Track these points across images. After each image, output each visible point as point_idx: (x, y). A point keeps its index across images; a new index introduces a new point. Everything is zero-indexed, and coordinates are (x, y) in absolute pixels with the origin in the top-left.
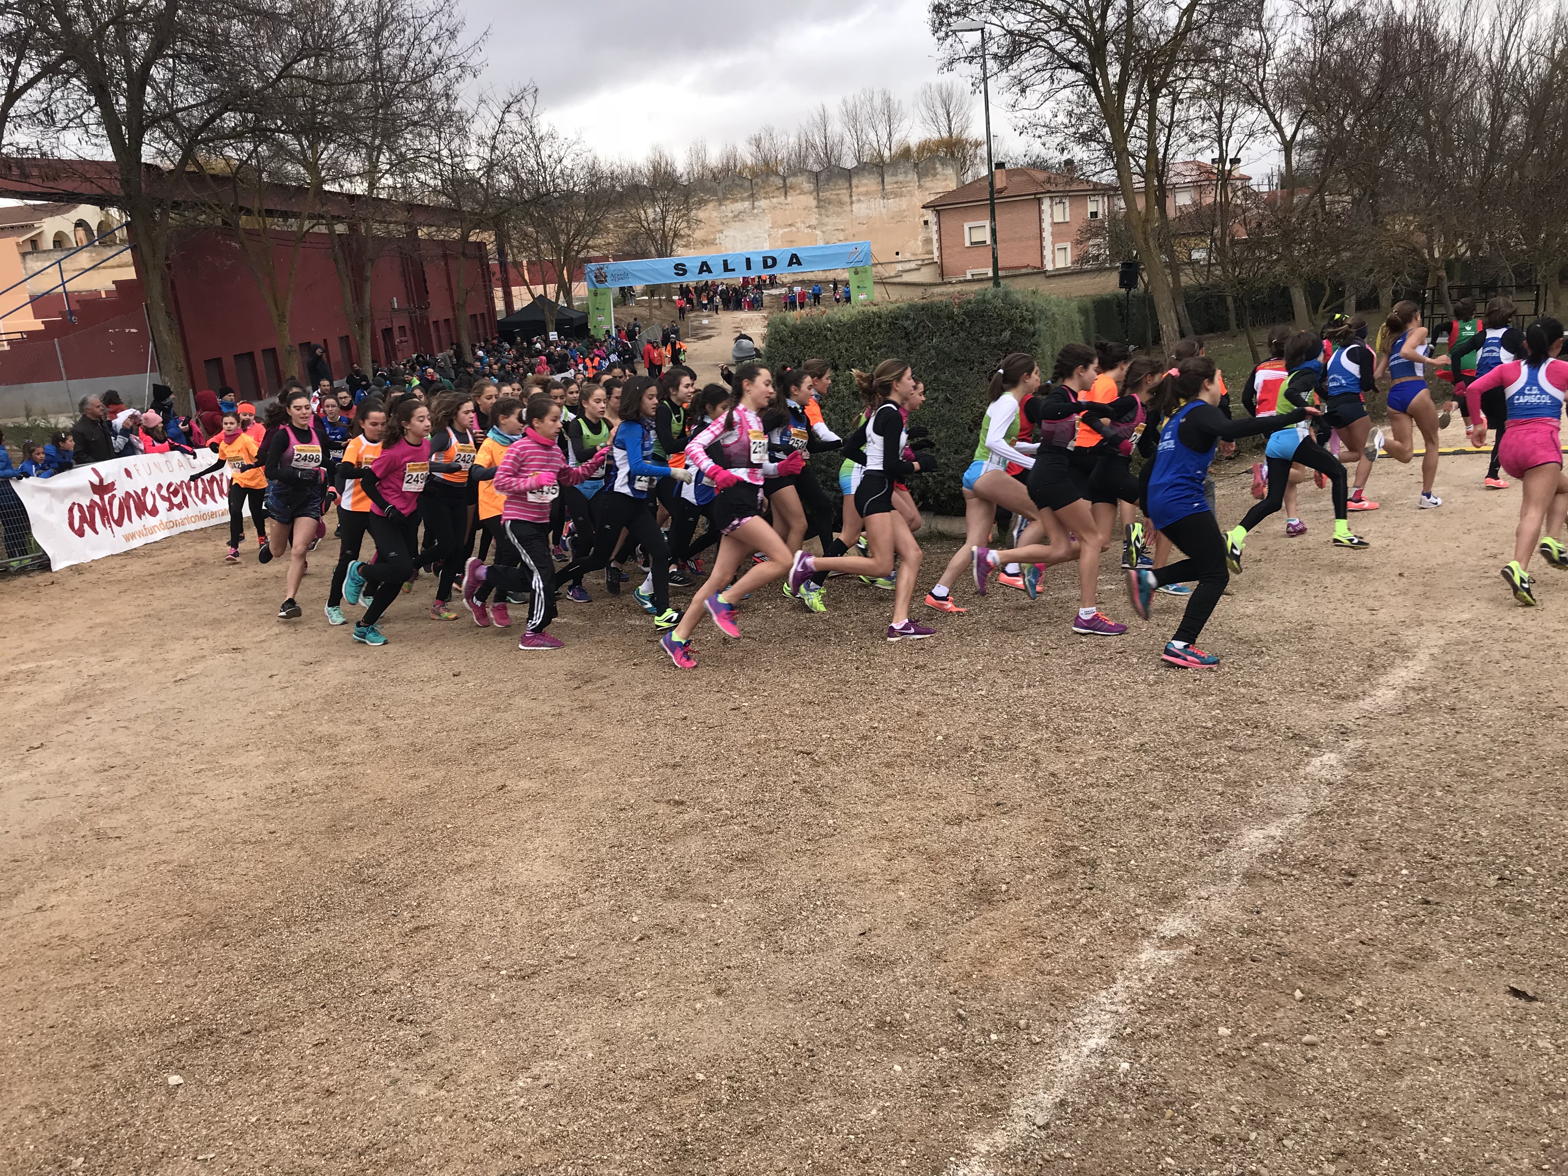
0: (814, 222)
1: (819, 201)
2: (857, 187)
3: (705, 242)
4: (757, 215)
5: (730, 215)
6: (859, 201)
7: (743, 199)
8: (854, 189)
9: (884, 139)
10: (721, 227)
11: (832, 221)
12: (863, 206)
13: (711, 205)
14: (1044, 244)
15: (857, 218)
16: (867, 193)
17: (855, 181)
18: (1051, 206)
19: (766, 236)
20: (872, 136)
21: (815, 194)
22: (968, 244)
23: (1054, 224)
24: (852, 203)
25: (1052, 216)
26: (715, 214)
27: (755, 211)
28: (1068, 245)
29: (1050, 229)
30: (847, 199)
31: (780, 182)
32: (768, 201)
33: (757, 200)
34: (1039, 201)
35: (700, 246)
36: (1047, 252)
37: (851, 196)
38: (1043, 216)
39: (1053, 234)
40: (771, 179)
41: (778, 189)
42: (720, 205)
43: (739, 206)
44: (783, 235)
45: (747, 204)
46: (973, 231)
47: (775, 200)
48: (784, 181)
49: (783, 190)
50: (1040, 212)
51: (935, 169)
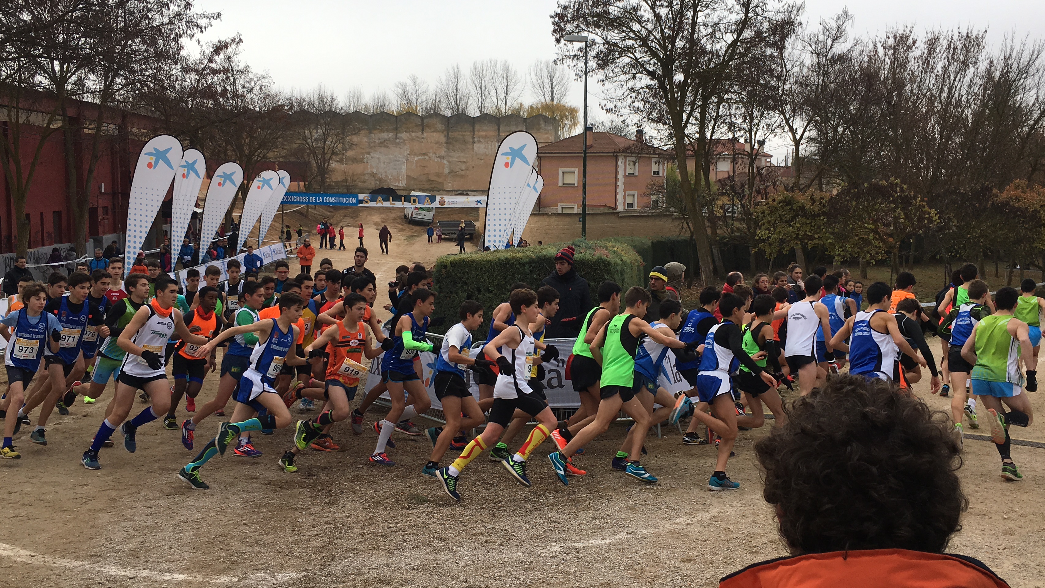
0: (443, 154)
1: (448, 137)
2: (479, 131)
3: (355, 160)
4: (399, 144)
5: (377, 141)
6: (479, 142)
7: (388, 131)
8: (476, 133)
9: (502, 96)
10: (368, 150)
11: (456, 156)
12: (482, 146)
13: (363, 132)
14: (618, 190)
15: (476, 154)
16: (486, 137)
17: (477, 127)
18: (625, 163)
19: (404, 160)
20: (493, 93)
21: (445, 133)
22: (560, 184)
23: (625, 176)
24: (474, 142)
25: (625, 170)
26: (365, 139)
27: (398, 140)
28: (636, 193)
29: (623, 180)
30: (471, 140)
31: (419, 121)
32: (408, 134)
33: (400, 132)
34: (616, 159)
35: (350, 162)
36: (620, 197)
37: (473, 138)
38: (619, 170)
39: (624, 183)
40: (412, 118)
41: (417, 126)
42: (370, 133)
43: (385, 135)
44: (417, 162)
45: (391, 135)
46: (565, 175)
47: (413, 134)
48: (423, 120)
49: (421, 127)
50: (616, 166)
51: (539, 124)
